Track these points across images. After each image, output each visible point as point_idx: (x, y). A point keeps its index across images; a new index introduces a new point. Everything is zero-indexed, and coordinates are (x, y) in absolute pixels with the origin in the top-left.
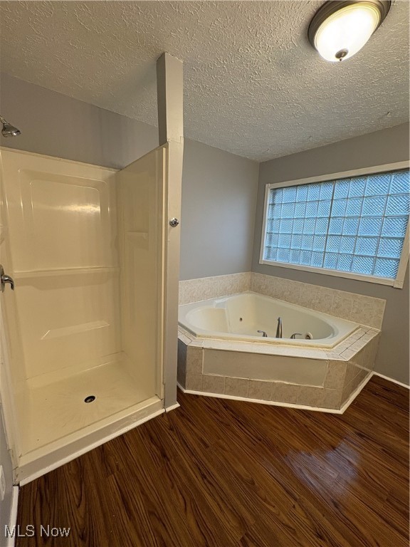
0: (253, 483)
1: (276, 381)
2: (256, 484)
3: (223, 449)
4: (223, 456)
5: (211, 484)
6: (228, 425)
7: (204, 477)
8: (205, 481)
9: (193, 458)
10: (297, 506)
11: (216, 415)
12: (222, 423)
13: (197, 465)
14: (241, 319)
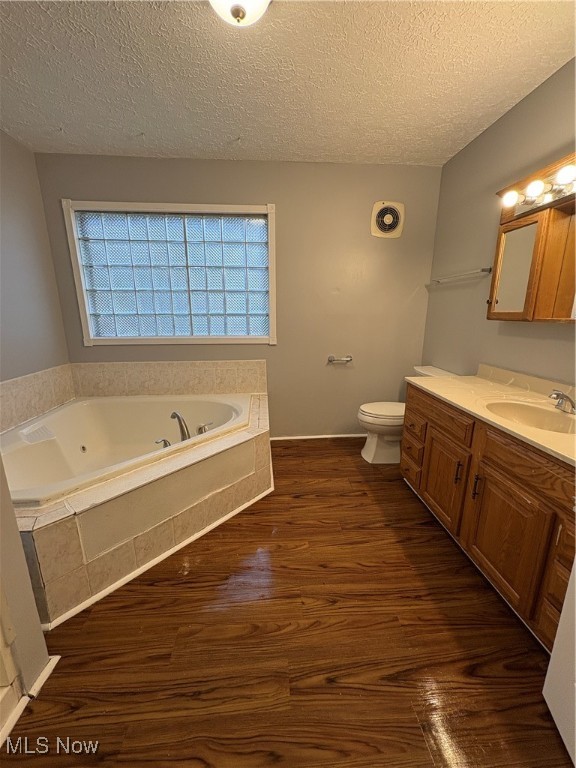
0: (256, 628)
1: (207, 497)
2: (260, 625)
3: (191, 633)
4: (199, 642)
5: (213, 690)
6: (175, 602)
7: (196, 695)
8: (204, 697)
9: (160, 696)
10: (304, 600)
11: (147, 606)
12: (163, 606)
13: (175, 695)
14: (84, 448)
